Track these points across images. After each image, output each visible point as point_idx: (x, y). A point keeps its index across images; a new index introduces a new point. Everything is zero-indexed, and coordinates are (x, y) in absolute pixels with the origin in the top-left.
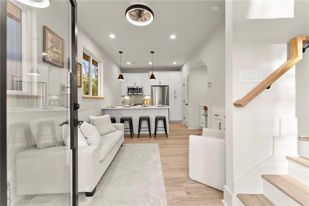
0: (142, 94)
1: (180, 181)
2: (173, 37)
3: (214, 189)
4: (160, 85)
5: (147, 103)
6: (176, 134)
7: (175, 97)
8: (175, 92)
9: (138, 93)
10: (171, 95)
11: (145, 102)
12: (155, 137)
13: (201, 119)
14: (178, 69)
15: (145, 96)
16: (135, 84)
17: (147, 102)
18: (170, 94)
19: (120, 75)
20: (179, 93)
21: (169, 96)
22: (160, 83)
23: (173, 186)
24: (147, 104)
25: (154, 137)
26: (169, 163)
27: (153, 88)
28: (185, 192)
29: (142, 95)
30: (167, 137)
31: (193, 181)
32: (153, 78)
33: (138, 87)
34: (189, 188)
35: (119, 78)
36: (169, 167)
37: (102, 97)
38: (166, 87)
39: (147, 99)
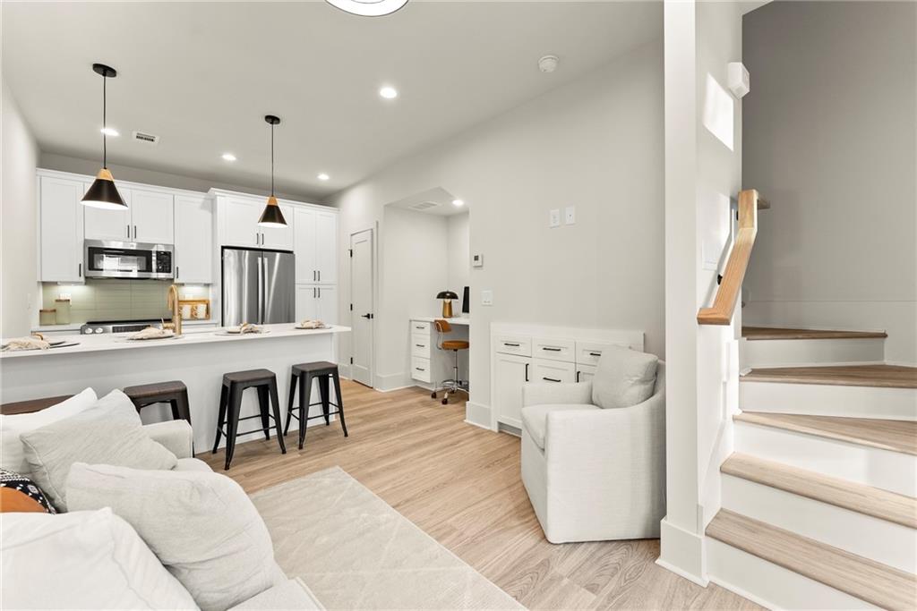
0: (166, 276)
1: (539, 566)
2: (388, 93)
3: (615, 544)
4: (261, 247)
5: (192, 316)
6: (361, 417)
7: (317, 293)
8: (317, 276)
9: (150, 270)
10: (301, 286)
11: (186, 309)
12: (301, 447)
13: (413, 358)
15: (183, 284)
16: (132, 231)
17: (192, 310)
18: (298, 279)
20: (328, 277)
21: (297, 287)
23: (541, 592)
24: (194, 317)
25: (296, 448)
26: (449, 521)
28: (583, 589)
29: (172, 280)
30: (346, 435)
31: (562, 546)
32: (277, 218)
33: (153, 245)
34: (578, 573)
35: (89, 196)
36: (462, 534)
38: (278, 254)
39: (191, 299)
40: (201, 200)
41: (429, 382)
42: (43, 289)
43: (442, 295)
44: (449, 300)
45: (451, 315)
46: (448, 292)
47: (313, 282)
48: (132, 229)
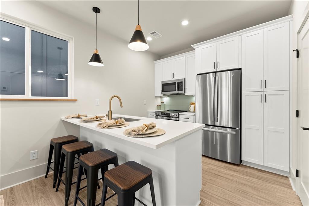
4: (218, 70)
7: (264, 99)
8: (264, 84)
9: (176, 90)
10: (249, 94)
11: (192, 107)
18: (245, 88)
21: (243, 94)
22: (217, 64)
29: (184, 94)
33: (178, 80)
42: (161, 99)
47: (260, 90)
48: (173, 75)
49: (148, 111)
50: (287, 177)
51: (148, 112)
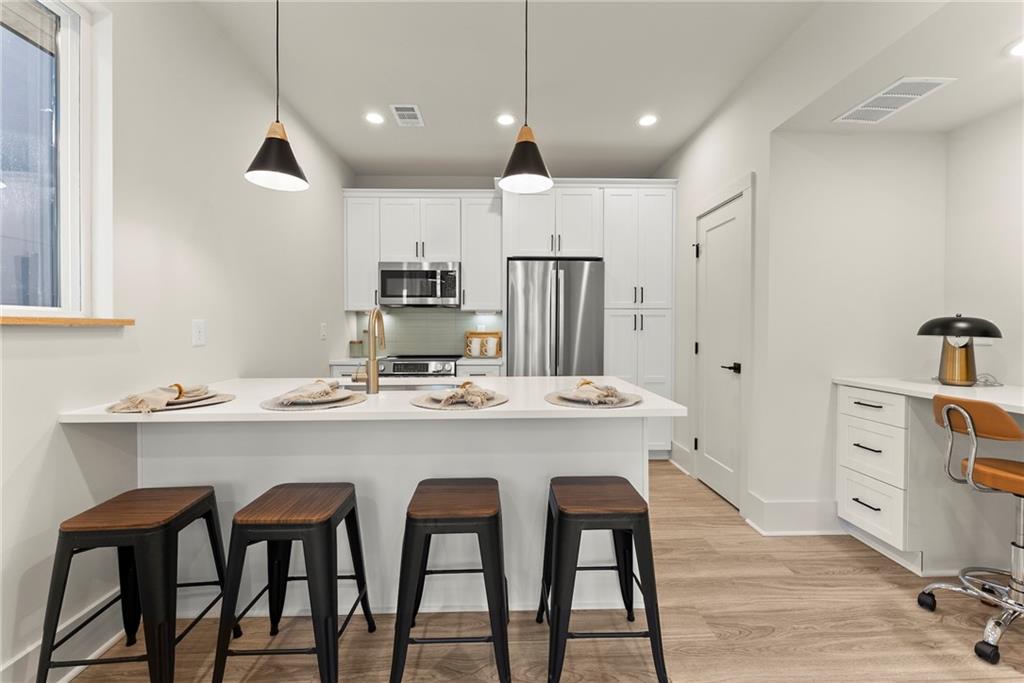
0: (452, 301)
4: (558, 255)
5: (481, 353)
7: (638, 323)
8: (639, 294)
9: (433, 295)
10: (616, 313)
11: (475, 344)
13: (841, 470)
14: (657, 166)
15: (473, 313)
16: (420, 249)
17: (483, 345)
18: (609, 301)
19: (270, 142)
20: (658, 297)
21: (607, 313)
22: (556, 241)
24: (483, 354)
27: (515, 268)
29: (459, 306)
33: (438, 264)
35: (260, 163)
37: (105, 312)
38: (587, 263)
39: (483, 331)
40: (490, 201)
41: (900, 547)
42: (358, 319)
43: (940, 327)
44: (964, 340)
45: (970, 378)
46: (959, 319)
47: (633, 306)
48: (420, 247)
49: (332, 362)
50: (667, 461)
51: (331, 366)
